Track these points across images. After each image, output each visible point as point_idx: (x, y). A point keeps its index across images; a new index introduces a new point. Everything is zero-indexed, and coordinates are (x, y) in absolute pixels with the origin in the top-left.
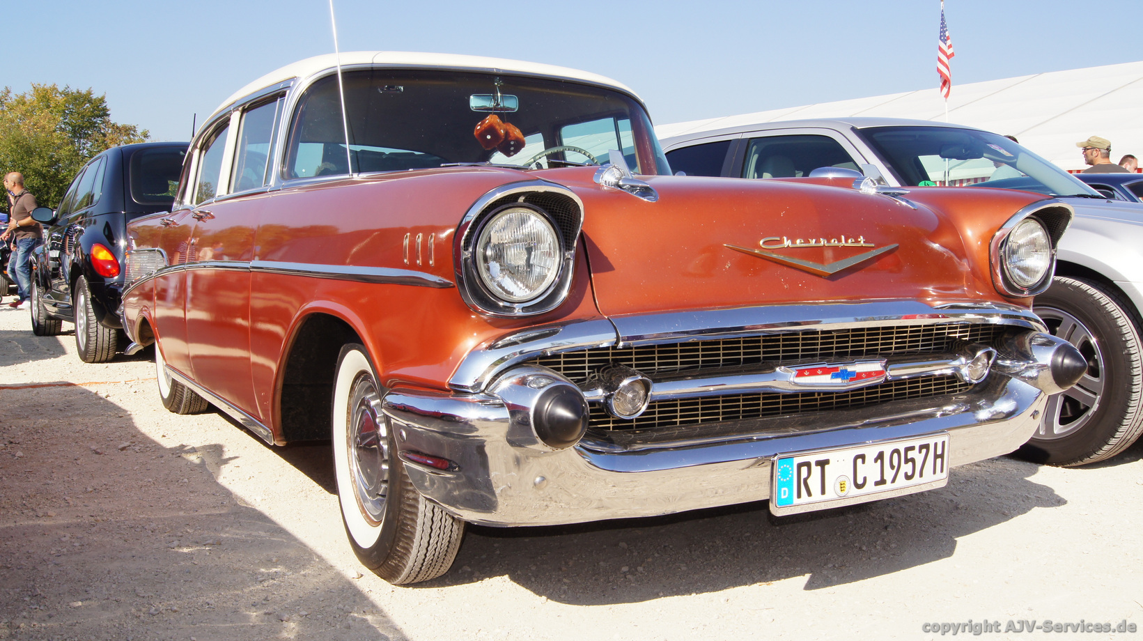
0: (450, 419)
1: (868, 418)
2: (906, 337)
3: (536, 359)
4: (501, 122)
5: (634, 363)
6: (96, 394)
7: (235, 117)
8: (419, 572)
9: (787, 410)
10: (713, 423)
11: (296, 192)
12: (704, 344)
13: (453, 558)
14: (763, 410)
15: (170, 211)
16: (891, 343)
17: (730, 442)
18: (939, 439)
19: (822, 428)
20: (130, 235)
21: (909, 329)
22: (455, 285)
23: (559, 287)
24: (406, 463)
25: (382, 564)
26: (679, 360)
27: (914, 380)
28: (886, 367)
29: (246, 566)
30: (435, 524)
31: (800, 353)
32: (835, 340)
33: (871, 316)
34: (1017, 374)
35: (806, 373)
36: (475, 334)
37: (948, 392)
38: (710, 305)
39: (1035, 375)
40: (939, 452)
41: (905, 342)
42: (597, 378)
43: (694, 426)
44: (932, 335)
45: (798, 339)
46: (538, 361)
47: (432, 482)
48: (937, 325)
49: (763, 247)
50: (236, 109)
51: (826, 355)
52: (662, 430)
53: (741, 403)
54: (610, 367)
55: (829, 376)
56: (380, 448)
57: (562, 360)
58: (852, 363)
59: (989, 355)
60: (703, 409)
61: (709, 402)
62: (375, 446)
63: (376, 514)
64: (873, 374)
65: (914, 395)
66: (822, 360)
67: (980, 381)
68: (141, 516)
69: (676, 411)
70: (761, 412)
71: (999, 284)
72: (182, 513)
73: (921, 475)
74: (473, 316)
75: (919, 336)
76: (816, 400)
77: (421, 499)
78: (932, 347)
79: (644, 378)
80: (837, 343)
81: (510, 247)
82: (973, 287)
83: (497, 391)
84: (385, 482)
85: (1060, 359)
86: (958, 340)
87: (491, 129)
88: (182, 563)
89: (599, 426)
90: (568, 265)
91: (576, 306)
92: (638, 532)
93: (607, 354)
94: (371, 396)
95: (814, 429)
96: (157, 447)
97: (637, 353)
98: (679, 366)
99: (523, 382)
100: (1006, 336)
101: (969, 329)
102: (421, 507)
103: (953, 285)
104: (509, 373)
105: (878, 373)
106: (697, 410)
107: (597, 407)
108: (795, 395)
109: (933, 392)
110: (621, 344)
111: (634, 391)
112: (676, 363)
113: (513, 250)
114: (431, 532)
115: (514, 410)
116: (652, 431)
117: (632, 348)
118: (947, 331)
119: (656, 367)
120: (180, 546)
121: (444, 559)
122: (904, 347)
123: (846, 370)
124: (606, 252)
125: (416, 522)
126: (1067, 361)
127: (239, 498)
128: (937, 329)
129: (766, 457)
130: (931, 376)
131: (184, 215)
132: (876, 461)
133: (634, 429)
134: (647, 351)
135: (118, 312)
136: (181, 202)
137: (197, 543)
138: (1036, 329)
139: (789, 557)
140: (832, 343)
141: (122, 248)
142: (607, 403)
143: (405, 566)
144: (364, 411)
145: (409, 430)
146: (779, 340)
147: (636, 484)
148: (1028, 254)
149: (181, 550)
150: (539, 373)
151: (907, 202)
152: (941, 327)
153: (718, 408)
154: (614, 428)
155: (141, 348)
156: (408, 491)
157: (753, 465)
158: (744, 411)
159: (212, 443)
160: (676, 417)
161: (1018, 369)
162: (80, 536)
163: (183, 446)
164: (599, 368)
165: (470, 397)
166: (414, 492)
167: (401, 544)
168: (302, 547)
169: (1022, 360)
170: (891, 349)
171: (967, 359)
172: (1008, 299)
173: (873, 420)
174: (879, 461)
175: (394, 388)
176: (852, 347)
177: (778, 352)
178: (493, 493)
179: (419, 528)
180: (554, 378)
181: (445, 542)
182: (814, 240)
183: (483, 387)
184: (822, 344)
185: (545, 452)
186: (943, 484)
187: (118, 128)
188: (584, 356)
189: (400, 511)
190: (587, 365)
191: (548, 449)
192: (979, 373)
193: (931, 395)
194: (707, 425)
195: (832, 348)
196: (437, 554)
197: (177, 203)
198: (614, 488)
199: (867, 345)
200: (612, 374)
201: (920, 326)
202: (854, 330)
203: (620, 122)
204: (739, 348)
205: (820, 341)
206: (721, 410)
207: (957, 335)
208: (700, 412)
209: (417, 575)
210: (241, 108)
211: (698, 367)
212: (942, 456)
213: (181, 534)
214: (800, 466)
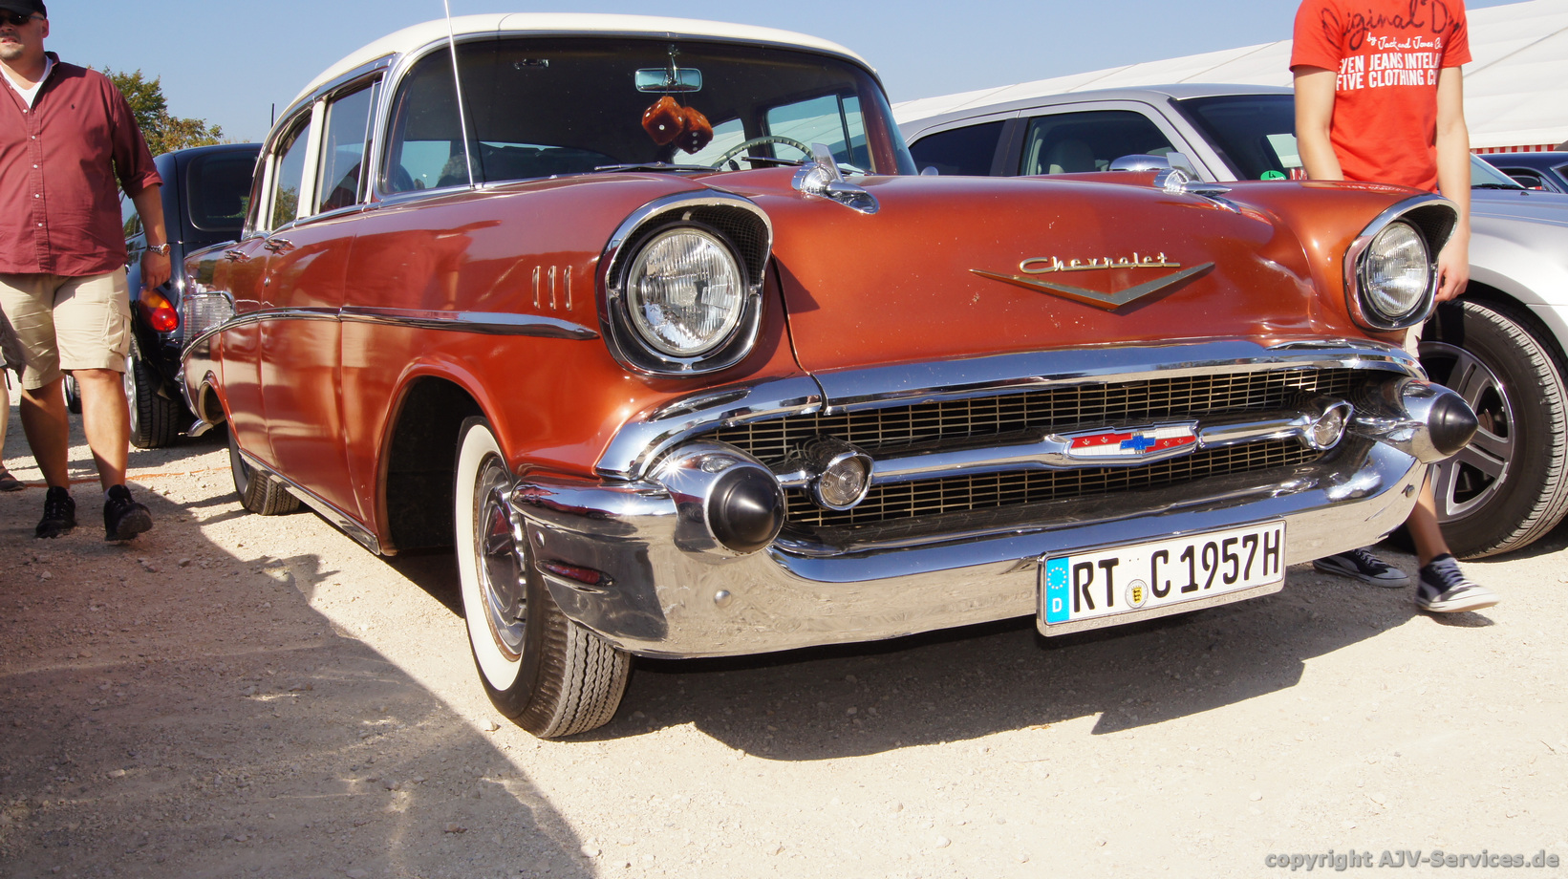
0: (599, 516)
1: (1175, 502)
2: (1227, 389)
3: (715, 432)
4: (678, 107)
5: (849, 434)
6: (151, 490)
7: (319, 109)
8: (572, 721)
9: (1062, 493)
10: (959, 513)
11: (400, 210)
12: (945, 405)
13: (618, 701)
14: (1030, 493)
15: (238, 240)
16: (1207, 398)
17: (981, 538)
18: (1271, 528)
19: (1111, 516)
20: (189, 273)
21: (1231, 379)
22: (600, 335)
23: (741, 333)
24: (546, 577)
25: (523, 712)
26: (911, 429)
27: (1240, 447)
28: (1197, 432)
29: (345, 719)
30: (590, 657)
31: (1079, 415)
32: (1127, 396)
33: (1177, 363)
34: (1384, 437)
35: (1086, 442)
36: (632, 400)
37: (1287, 463)
38: (952, 353)
39: (1409, 437)
40: (1272, 545)
41: (1226, 396)
42: (799, 456)
43: (934, 517)
44: (1263, 385)
45: (1075, 396)
46: (717, 435)
47: (584, 604)
48: (1271, 372)
49: (1024, 271)
50: (319, 99)
51: (1115, 418)
52: (889, 524)
53: (998, 485)
54: (817, 441)
55: (1118, 446)
56: (517, 556)
57: (751, 432)
58: (1151, 427)
59: (1343, 411)
60: (945, 494)
61: (954, 483)
62: (510, 553)
63: (515, 644)
64: (1179, 441)
65: (1240, 468)
66: (1108, 423)
67: (1331, 446)
68: (207, 654)
69: (909, 498)
70: (1026, 497)
71: (1358, 314)
72: (261, 649)
73: (1246, 577)
74: (627, 378)
75: (1245, 387)
76: (1102, 478)
77: (569, 624)
78: (1265, 402)
79: (860, 455)
80: (1130, 399)
81: (673, 282)
82: (1321, 318)
83: (660, 477)
84: (523, 601)
85: (1441, 415)
86: (1301, 392)
87: (665, 117)
88: (260, 716)
89: (803, 520)
90: (754, 304)
91: (766, 360)
92: (873, 661)
93: (813, 424)
94: (502, 486)
95: (1099, 517)
96: (230, 560)
97: (853, 421)
98: (911, 437)
99: (696, 465)
100: (1368, 385)
101: (1316, 376)
102: (571, 634)
103: (1292, 317)
104: (679, 452)
105: (1187, 440)
106: (938, 495)
107: (800, 495)
108: (1073, 472)
109: (1267, 463)
110: (829, 409)
111: (849, 473)
112: (907, 433)
113: (677, 285)
114: (586, 668)
115: (686, 503)
116: (876, 525)
117: (846, 414)
118: (1284, 379)
119: (880, 439)
120: (257, 693)
121: (605, 703)
122: (1225, 403)
123: (1141, 437)
124: (806, 284)
125: (565, 655)
126: (1450, 417)
127: (338, 627)
128: (1271, 378)
129: (1031, 557)
130: (1264, 441)
131: (256, 245)
132: (1183, 559)
133: (852, 523)
134: (866, 418)
135: (177, 379)
136: (253, 228)
137: (281, 688)
138: (1410, 374)
139: (1075, 690)
140: (1123, 400)
141: (181, 291)
142: (812, 489)
143: (553, 713)
144: (494, 507)
145: (546, 530)
146: (1049, 398)
147: (858, 596)
148: (1399, 271)
149: (259, 699)
150: (719, 452)
151: (1229, 203)
152: (1276, 375)
153: (967, 492)
154: (824, 522)
155: (209, 426)
156: (553, 613)
157: (1014, 568)
158: (1002, 496)
159: (305, 554)
160: (909, 506)
161: (1384, 430)
162: (124, 682)
163: (265, 558)
164: (801, 442)
165: (626, 486)
166: (561, 614)
167: (546, 684)
168: (421, 691)
169: (1390, 417)
170: (1206, 405)
171: (1312, 418)
172: (1370, 334)
173: (1181, 504)
174: (1188, 559)
175: (528, 476)
176: (1152, 404)
177: (1049, 414)
178: (661, 615)
179: (569, 663)
180: (736, 458)
181: (606, 680)
182: (1095, 261)
183: (642, 472)
184: (1109, 402)
185: (727, 558)
186: (1278, 588)
187: (178, 124)
188: (780, 426)
189: (543, 641)
190: (785, 438)
191: (730, 553)
192: (1329, 436)
193: (1264, 467)
194: (951, 516)
195: (1123, 407)
196: (595, 696)
197: (248, 229)
198: (829, 604)
199: (1173, 402)
200: (819, 451)
201: (1247, 374)
202: (1153, 382)
203: (845, 101)
204: (994, 410)
205: (1106, 398)
206: (971, 495)
207: (1300, 384)
208: (942, 499)
209: (570, 725)
210: (325, 98)
211: (937, 437)
212: (1275, 550)
213: (259, 677)
214: (1077, 568)
